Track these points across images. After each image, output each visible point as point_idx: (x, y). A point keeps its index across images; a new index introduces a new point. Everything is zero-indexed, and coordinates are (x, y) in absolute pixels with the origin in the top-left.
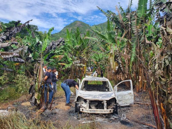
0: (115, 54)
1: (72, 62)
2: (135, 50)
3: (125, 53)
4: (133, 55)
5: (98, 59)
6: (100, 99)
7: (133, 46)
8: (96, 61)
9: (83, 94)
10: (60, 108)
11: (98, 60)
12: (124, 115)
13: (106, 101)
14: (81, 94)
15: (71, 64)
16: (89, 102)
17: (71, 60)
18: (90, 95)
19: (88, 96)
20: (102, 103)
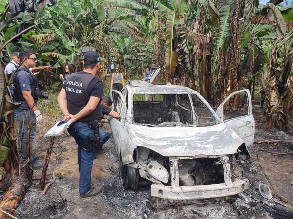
0: (178, 33)
1: (76, 50)
2: (229, 22)
3: (195, 31)
4: (224, 33)
5: (122, 48)
6: (209, 151)
7: (224, 13)
8: (119, 52)
9: (153, 139)
10: (71, 175)
11: (122, 51)
12: (262, 187)
13: (228, 158)
14: (144, 138)
15: (73, 54)
16: (179, 165)
17: (73, 47)
18: (174, 142)
19: (172, 146)
20: (218, 163)
